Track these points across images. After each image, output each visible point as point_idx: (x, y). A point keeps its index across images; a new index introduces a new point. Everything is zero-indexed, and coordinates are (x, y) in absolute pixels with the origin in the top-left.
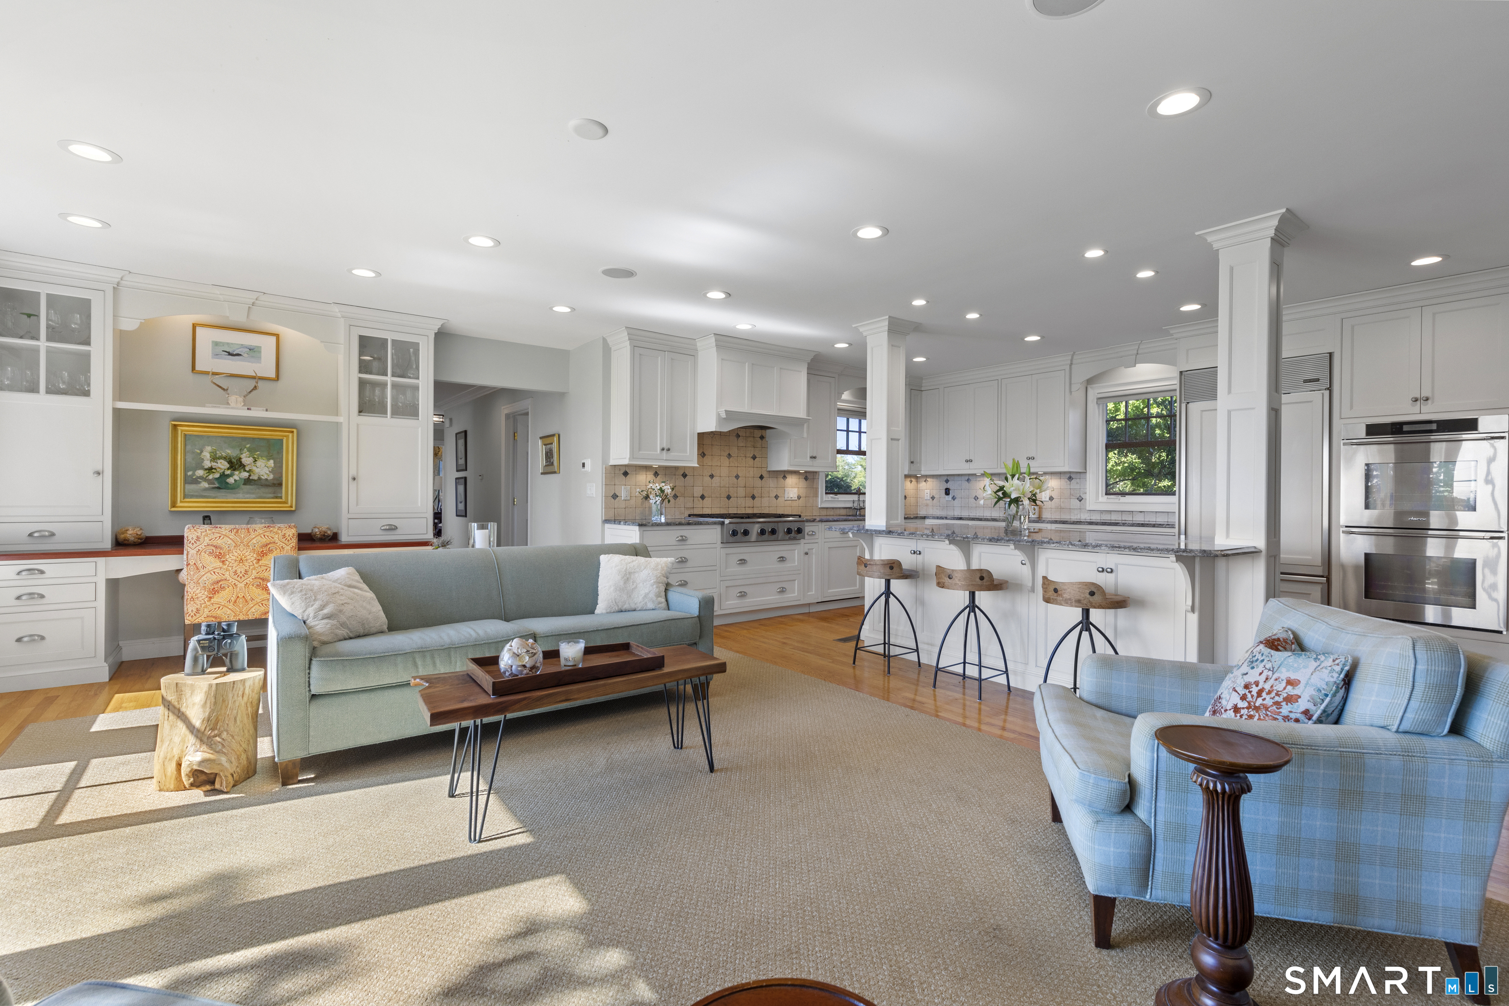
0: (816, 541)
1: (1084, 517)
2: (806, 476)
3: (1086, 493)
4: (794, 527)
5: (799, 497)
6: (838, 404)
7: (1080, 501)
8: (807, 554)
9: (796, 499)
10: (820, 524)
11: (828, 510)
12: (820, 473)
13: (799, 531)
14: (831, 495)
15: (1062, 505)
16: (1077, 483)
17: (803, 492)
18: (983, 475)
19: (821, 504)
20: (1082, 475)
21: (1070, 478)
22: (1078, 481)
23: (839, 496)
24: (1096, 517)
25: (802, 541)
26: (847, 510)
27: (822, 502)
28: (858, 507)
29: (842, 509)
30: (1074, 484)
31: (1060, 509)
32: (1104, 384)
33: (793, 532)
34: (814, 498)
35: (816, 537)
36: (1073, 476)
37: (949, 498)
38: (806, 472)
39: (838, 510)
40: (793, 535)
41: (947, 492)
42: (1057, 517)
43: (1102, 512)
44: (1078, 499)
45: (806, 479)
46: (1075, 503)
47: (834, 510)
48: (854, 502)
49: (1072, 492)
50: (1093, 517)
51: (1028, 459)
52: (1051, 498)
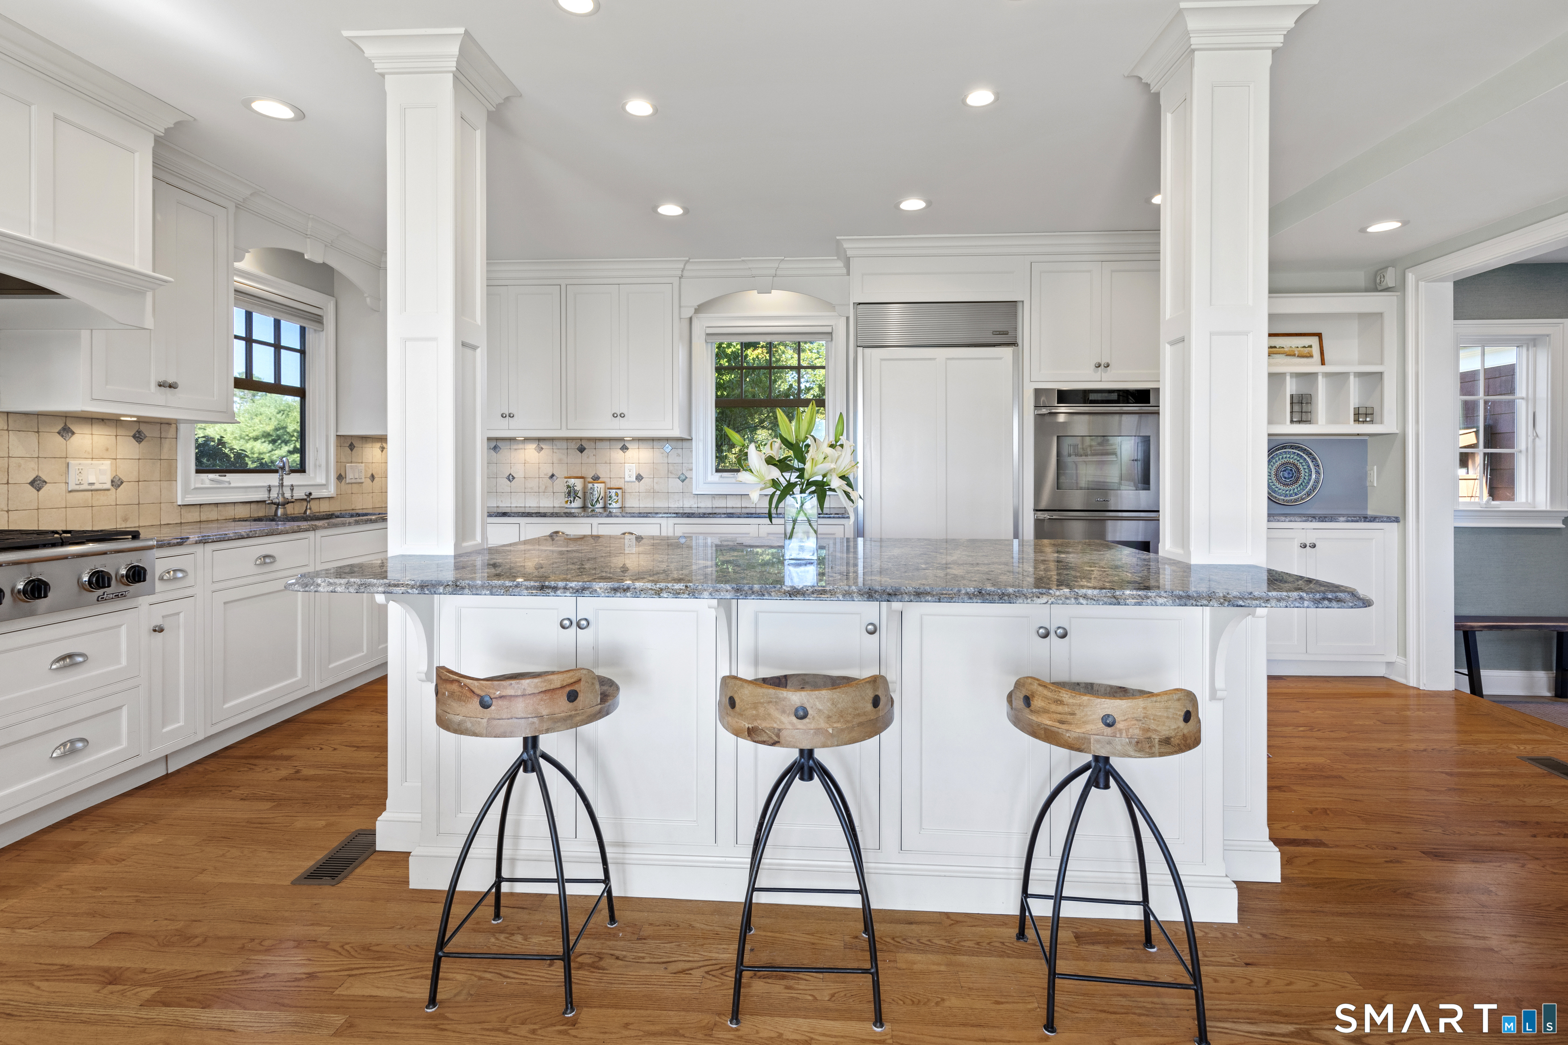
0: (188, 592)
1: (689, 504)
2: (139, 432)
3: (691, 470)
4: (119, 566)
5: (117, 483)
6: (236, 278)
7: (683, 481)
8: (159, 630)
9: (108, 485)
10: (199, 549)
11: (204, 509)
12: (182, 427)
13: (137, 575)
14: (211, 476)
15: (657, 487)
16: (678, 455)
17: (128, 470)
18: (527, 440)
19: (183, 498)
20: (685, 444)
22: (679, 451)
23: (229, 477)
24: (706, 505)
25: (144, 601)
26: (253, 506)
27: (186, 491)
28: (281, 500)
29: (241, 506)
30: (673, 456)
31: (653, 493)
32: (716, 315)
33: (113, 582)
34: (164, 484)
35: (190, 581)
38: (141, 421)
39: (231, 508)
40: (114, 588)
42: (646, 504)
43: (714, 496)
44: (679, 478)
45: (139, 437)
46: (676, 484)
47: (220, 508)
48: (269, 489)
49: (671, 468)
50: (702, 505)
51: (614, 416)
52: (639, 478)
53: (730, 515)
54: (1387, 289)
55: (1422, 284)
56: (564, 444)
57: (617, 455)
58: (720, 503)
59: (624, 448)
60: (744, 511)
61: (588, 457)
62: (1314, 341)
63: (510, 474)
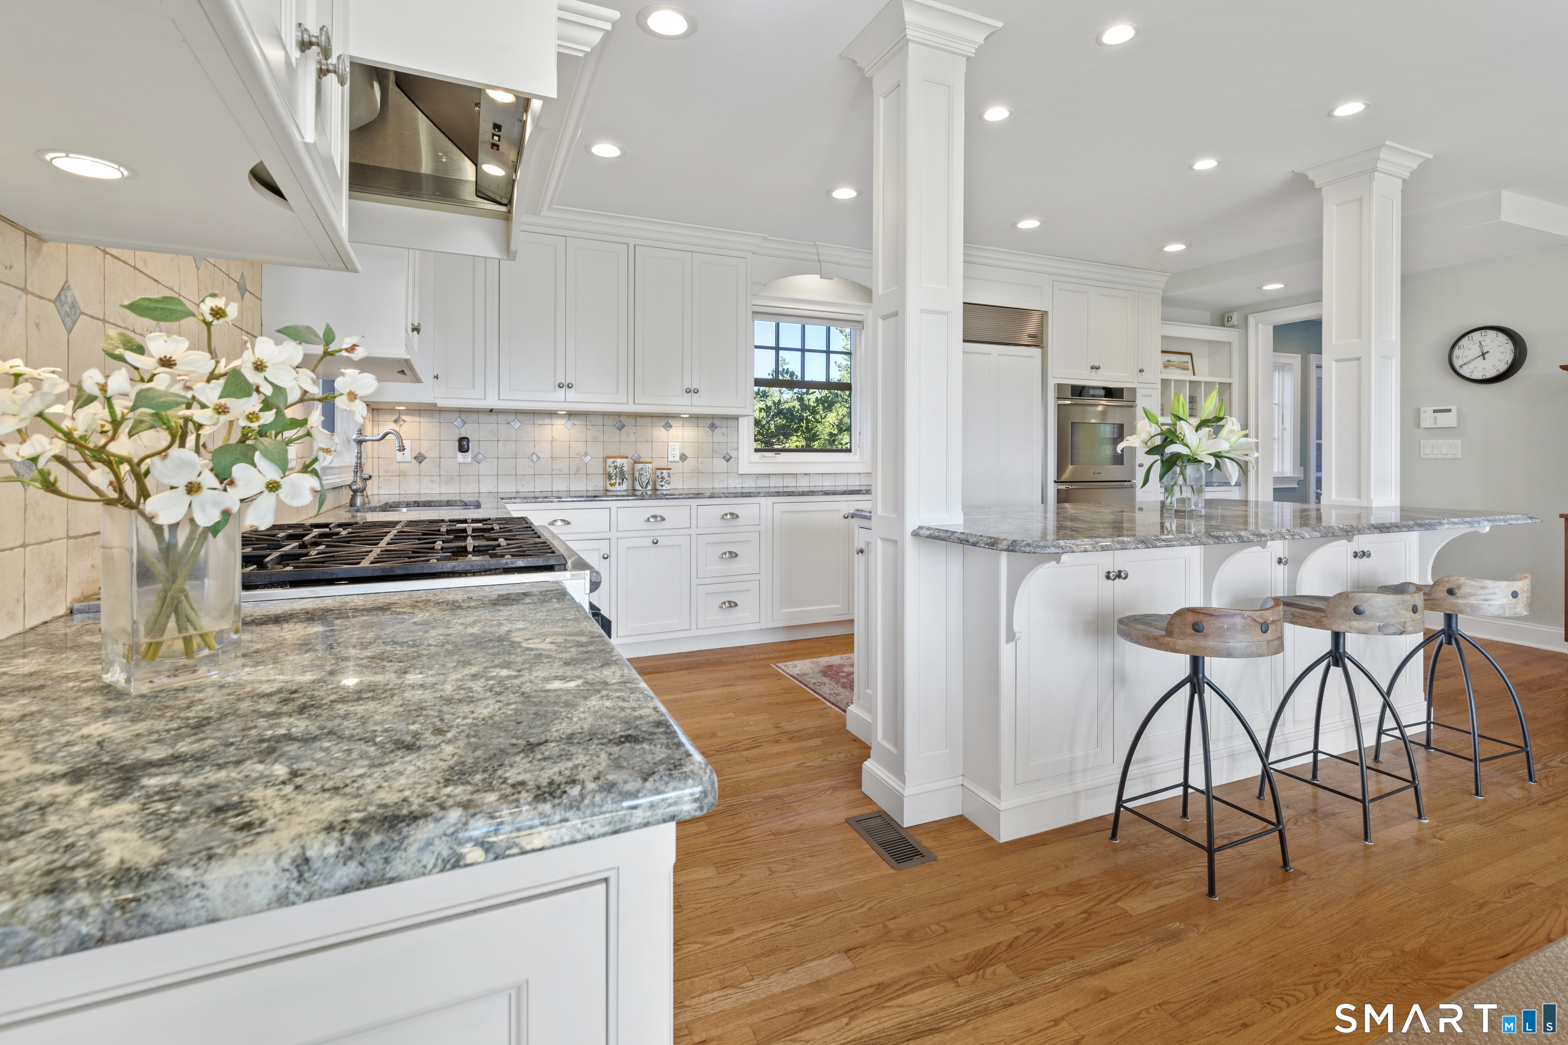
1: (734, 484)
3: (736, 449)
7: (728, 461)
15: (701, 467)
16: (723, 434)
20: (731, 423)
21: (713, 427)
22: (724, 430)
24: (750, 484)
30: (718, 435)
31: (698, 473)
36: (717, 422)
37: (467, 458)
41: (463, 445)
42: (691, 485)
43: (758, 476)
44: (724, 458)
46: (720, 464)
49: (715, 448)
50: (746, 485)
51: (688, 391)
52: (683, 457)
53: (826, 493)
54: (1233, 326)
55: (1260, 325)
56: (600, 420)
57: (660, 433)
58: (764, 483)
59: (668, 426)
60: (785, 490)
61: (627, 435)
62: (1187, 358)
63: (534, 453)
